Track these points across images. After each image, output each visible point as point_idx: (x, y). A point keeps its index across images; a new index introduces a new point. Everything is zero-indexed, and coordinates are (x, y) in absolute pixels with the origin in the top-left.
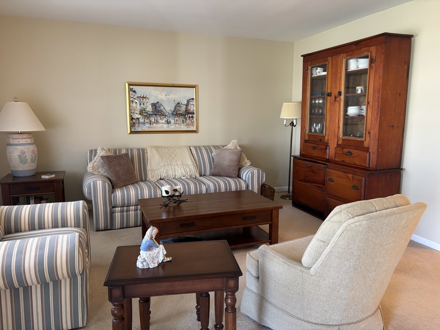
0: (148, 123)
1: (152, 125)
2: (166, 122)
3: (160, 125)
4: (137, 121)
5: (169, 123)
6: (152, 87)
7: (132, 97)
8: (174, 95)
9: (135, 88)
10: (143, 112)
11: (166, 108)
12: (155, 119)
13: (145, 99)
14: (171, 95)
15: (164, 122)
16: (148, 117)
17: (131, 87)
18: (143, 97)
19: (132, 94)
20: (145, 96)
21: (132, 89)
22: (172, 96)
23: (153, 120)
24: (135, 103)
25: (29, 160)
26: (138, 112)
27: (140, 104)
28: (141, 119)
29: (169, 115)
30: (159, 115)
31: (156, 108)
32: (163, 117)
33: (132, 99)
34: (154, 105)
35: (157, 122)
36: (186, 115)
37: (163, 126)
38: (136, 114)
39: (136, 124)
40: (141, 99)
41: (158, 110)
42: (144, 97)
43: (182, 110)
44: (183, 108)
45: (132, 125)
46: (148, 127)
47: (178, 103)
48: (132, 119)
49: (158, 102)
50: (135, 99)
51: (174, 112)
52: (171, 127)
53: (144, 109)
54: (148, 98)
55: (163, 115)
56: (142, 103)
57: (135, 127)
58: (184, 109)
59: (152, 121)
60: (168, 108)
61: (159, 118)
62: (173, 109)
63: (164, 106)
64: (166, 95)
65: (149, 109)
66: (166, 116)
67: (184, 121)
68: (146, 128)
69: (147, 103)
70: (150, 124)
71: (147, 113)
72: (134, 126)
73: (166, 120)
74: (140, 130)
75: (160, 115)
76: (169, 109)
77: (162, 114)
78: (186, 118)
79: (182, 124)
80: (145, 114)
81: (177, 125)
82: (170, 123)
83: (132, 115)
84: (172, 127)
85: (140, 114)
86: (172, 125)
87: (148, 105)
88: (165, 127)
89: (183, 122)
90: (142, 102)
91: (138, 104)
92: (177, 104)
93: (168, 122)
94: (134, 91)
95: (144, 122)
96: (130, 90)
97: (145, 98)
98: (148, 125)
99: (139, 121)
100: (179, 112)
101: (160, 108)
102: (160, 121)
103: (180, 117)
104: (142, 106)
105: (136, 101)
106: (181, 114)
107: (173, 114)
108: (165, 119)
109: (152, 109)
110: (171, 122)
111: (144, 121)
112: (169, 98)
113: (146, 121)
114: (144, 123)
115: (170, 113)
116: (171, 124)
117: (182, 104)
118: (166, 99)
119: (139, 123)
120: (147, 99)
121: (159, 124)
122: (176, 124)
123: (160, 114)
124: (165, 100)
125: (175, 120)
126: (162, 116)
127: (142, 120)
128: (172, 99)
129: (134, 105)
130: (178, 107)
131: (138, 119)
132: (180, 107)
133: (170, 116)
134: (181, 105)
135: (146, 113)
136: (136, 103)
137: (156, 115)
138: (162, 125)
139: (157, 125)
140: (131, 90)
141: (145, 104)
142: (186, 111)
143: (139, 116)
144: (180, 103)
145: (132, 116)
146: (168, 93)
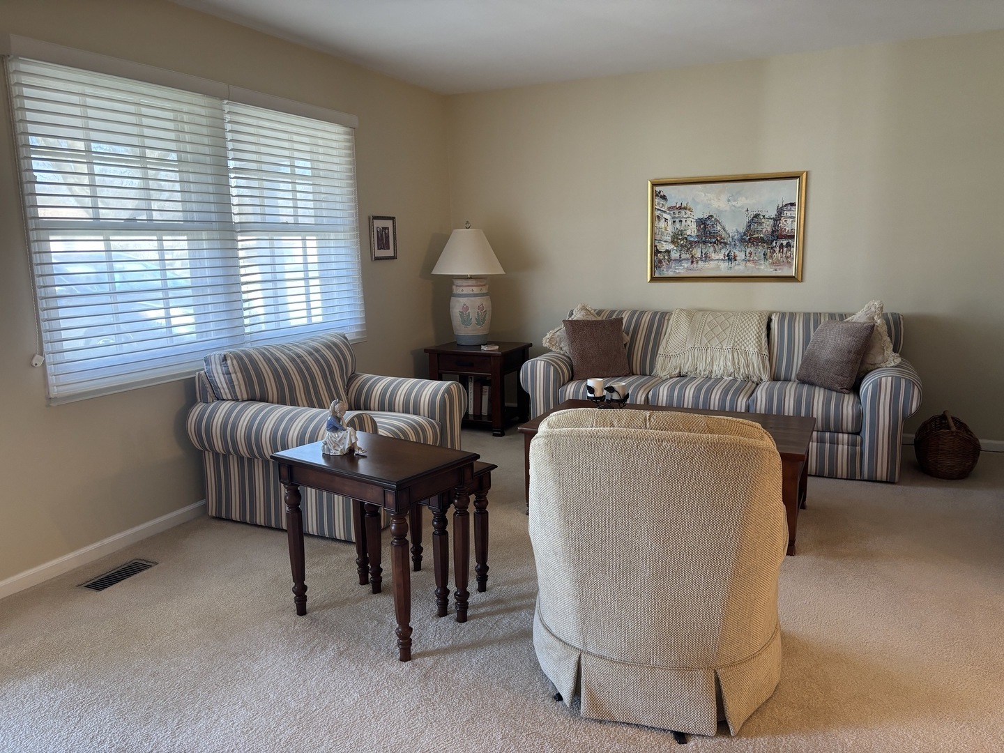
0: (687, 259)
1: (695, 265)
2: (727, 258)
3: (712, 264)
4: (666, 257)
5: (733, 260)
6: (699, 186)
7: (658, 209)
8: (747, 198)
9: (664, 190)
10: (678, 239)
11: (727, 229)
12: (702, 253)
13: (683, 212)
14: (740, 199)
15: (721, 257)
16: (689, 249)
17: (658, 189)
18: (680, 208)
19: (659, 204)
20: (684, 205)
21: (660, 192)
22: (742, 202)
23: (698, 255)
24: (664, 220)
25: (474, 321)
26: (669, 239)
27: (674, 222)
28: (674, 251)
29: (733, 243)
30: (711, 243)
31: (705, 227)
32: (720, 246)
33: (657, 213)
34: (702, 223)
35: (706, 258)
36: (772, 242)
37: (718, 266)
38: (665, 241)
39: (664, 263)
40: (677, 212)
41: (710, 233)
42: (683, 206)
43: (764, 231)
44: (767, 227)
45: (656, 265)
46: (688, 269)
47: (757, 216)
48: (655, 251)
49: (712, 216)
50: (664, 212)
51: (745, 234)
52: (737, 267)
53: (682, 230)
54: (689, 209)
55: (721, 243)
56: (677, 220)
57: (662, 269)
58: (769, 229)
59: (696, 256)
60: (733, 226)
61: (712, 249)
62: (742, 229)
63: (723, 224)
64: (729, 201)
65: (692, 230)
66: (726, 244)
67: (769, 255)
68: (681, 270)
69: (688, 219)
70: (692, 262)
71: (687, 239)
72: (659, 267)
73: (726, 254)
74: (670, 274)
75: (715, 243)
76: (734, 229)
77: (717, 240)
78: (772, 248)
79: (762, 262)
80: (682, 242)
81: (750, 265)
82: (736, 260)
83: (657, 244)
84: (739, 269)
85: (673, 242)
86: (739, 265)
87: (689, 222)
88: (724, 269)
89: (765, 258)
90: (678, 218)
91: (670, 223)
92: (754, 217)
93: (731, 258)
94: (664, 197)
95: (680, 258)
96: (655, 194)
97: (685, 208)
98: (686, 265)
99: (669, 255)
100: (757, 236)
101: (715, 229)
102: (714, 256)
103: (757, 245)
104: (678, 225)
105: (666, 216)
106: (762, 240)
107: (742, 240)
108: (723, 251)
109: (698, 230)
110: (737, 258)
111: (680, 255)
112: (734, 206)
113: (684, 256)
114: (679, 261)
115: (736, 237)
116: (736, 262)
117: (764, 216)
118: (728, 208)
119: (669, 260)
120: (688, 212)
121: (711, 262)
122: (749, 261)
123: (714, 240)
124: (726, 211)
125: (747, 254)
126: (717, 245)
127: (675, 255)
128: (742, 207)
129: (662, 224)
130: (756, 225)
131: (668, 252)
132: (761, 224)
133: (735, 245)
134: (763, 220)
135: (685, 241)
136: (666, 220)
137: (705, 242)
138: (717, 264)
139: (707, 263)
140: (657, 195)
141: (684, 220)
142: (773, 232)
143: (671, 247)
144: (759, 214)
145: (656, 246)
146: (733, 195)
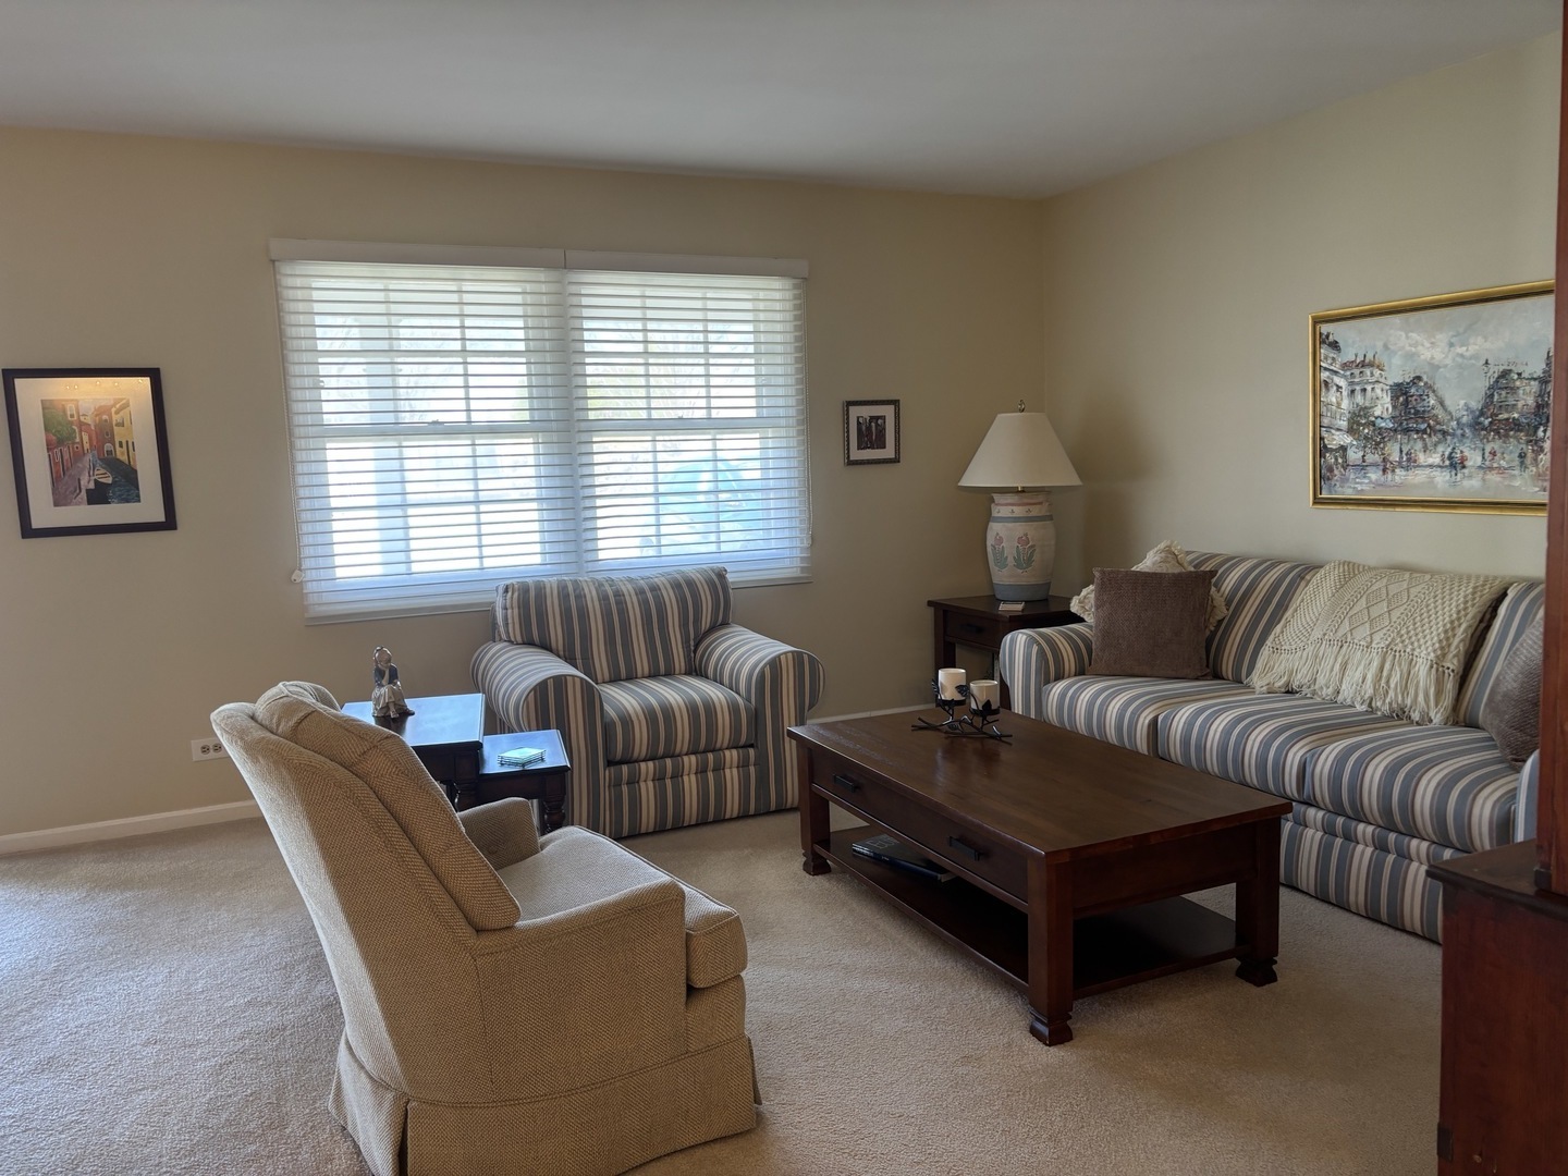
0: (1375, 465)
1: (1390, 476)
2: (1447, 463)
3: (1418, 477)
4: (1340, 460)
5: (1459, 467)
6: (1396, 319)
7: (1326, 369)
8: (1486, 339)
9: (1335, 330)
10: (1359, 424)
11: (1448, 403)
12: (1401, 451)
13: (1368, 371)
14: (1472, 340)
15: (1435, 459)
16: (1378, 444)
17: (1325, 328)
18: (1363, 364)
19: (1326, 358)
20: (1370, 357)
21: (1327, 336)
22: (1477, 346)
23: (1395, 457)
24: (1335, 388)
25: (1011, 561)
26: (1344, 424)
27: (1353, 391)
28: (1354, 449)
29: (1459, 432)
30: (1417, 432)
31: (1407, 402)
32: (1434, 439)
33: (1325, 375)
34: (1400, 391)
35: (1410, 462)
36: (1536, 429)
37: (1432, 479)
38: (1338, 430)
39: (1336, 472)
40: (1357, 372)
41: (1417, 412)
42: (1367, 361)
43: (1520, 404)
44: (1526, 397)
45: (1322, 476)
46: (1378, 484)
47: (1505, 374)
48: (1321, 449)
49: (1419, 378)
50: (1336, 373)
51: (1482, 413)
52: (1466, 483)
53: (1366, 408)
54: (1378, 367)
55: (1435, 432)
56: (1358, 388)
57: (1333, 483)
58: (1531, 401)
59: (1391, 459)
60: (1459, 398)
61: (1419, 445)
62: (1476, 405)
63: (1440, 393)
64: (1451, 345)
65: (1383, 407)
66: (1445, 433)
67: (1530, 455)
68: (1366, 484)
69: (1376, 386)
70: (1384, 471)
71: (1374, 425)
72: (1329, 479)
73: (1447, 454)
74: (1348, 493)
75: (1424, 431)
76: (1462, 402)
77: (1429, 426)
78: (1536, 442)
79: (1516, 472)
80: (1366, 431)
81: (1493, 477)
82: (1464, 467)
83: (1325, 435)
84: (1471, 485)
85: (1351, 431)
86: (1470, 477)
87: (1378, 391)
88: (1441, 483)
89: (1522, 463)
90: (1358, 384)
91: (1345, 393)
92: (1498, 378)
93: (1455, 464)
94: (1335, 346)
95: (1364, 461)
96: (1322, 340)
97: (1371, 365)
98: (1374, 475)
99: (1344, 457)
100: (1505, 416)
101: (1425, 403)
102: (1422, 458)
103: (1507, 436)
104: (1359, 398)
105: (1337, 380)
106: (1516, 426)
107: (1476, 425)
108: (1440, 449)
109: (1394, 407)
110: (1467, 463)
111: (1364, 456)
112: (1462, 356)
113: (1371, 458)
114: (1362, 467)
115: (1465, 420)
116: (1466, 471)
117: (1519, 374)
118: (1448, 361)
119: (1345, 466)
120: (1377, 372)
121: (1418, 471)
122: (1491, 468)
123: (1423, 426)
124: (1446, 366)
125: (1487, 454)
126: (1430, 436)
127: (1354, 455)
128: (1475, 357)
129: (1332, 397)
130: (1504, 393)
131: (1343, 449)
132: (1513, 390)
133: (1463, 435)
134: (1518, 383)
135: (1372, 428)
136: (1339, 387)
137: (1407, 431)
138: (1428, 474)
139: (1410, 472)
140: (1324, 342)
141: (1369, 388)
142: (1538, 406)
143: (1347, 440)
144: (1510, 371)
145: (1322, 439)
146: (1458, 335)
